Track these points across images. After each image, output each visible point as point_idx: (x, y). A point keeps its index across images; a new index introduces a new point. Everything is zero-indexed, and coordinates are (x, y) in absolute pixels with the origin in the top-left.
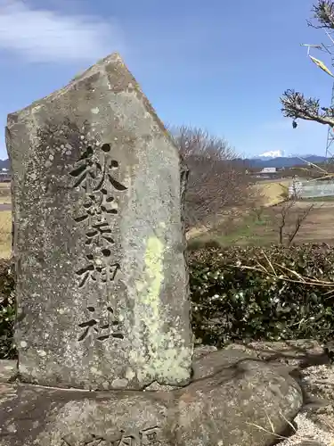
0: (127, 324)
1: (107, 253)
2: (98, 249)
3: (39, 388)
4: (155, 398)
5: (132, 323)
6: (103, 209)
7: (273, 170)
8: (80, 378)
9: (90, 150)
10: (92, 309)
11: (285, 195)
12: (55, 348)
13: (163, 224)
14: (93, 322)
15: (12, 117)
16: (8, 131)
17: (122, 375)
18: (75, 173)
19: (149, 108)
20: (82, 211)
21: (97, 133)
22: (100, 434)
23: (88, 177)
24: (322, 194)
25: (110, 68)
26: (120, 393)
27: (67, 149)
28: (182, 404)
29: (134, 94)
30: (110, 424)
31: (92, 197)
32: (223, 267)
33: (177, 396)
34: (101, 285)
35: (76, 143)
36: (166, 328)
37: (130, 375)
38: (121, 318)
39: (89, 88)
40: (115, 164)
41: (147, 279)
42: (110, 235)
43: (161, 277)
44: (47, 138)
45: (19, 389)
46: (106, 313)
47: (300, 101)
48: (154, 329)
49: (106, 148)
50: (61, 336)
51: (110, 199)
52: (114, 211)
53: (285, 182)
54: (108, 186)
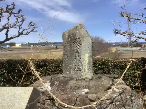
0: (82, 68)
1: (79, 56)
2: (77, 55)
3: (67, 78)
4: (86, 81)
5: (83, 68)
6: (78, 49)
7: (115, 45)
8: (74, 77)
9: (76, 39)
10: (76, 66)
11: (117, 50)
12: (70, 72)
13: (88, 51)
14: (76, 68)
15: (63, 33)
16: (63, 35)
17: (81, 77)
18: (73, 42)
19: (86, 31)
20: (75, 49)
21: (77, 36)
22: (77, 86)
23: (76, 43)
24: (125, 50)
25: (80, 25)
26: (80, 80)
27: (72, 38)
28: (91, 82)
29: (84, 29)
30: (78, 85)
31: (76, 47)
32: (101, 61)
33: (90, 81)
34: (78, 62)
35: (74, 37)
36: (89, 69)
37: (82, 77)
38: (81, 67)
39: (76, 28)
40: (80, 41)
41: (85, 61)
42: (79, 53)
43: (88, 61)
44: (69, 36)
45: (63, 78)
46: (78, 66)
47: (117, 30)
48: (86, 69)
49: (79, 38)
50: (70, 70)
51: (79, 47)
52: (80, 49)
53: (117, 47)
54: (79, 45)
